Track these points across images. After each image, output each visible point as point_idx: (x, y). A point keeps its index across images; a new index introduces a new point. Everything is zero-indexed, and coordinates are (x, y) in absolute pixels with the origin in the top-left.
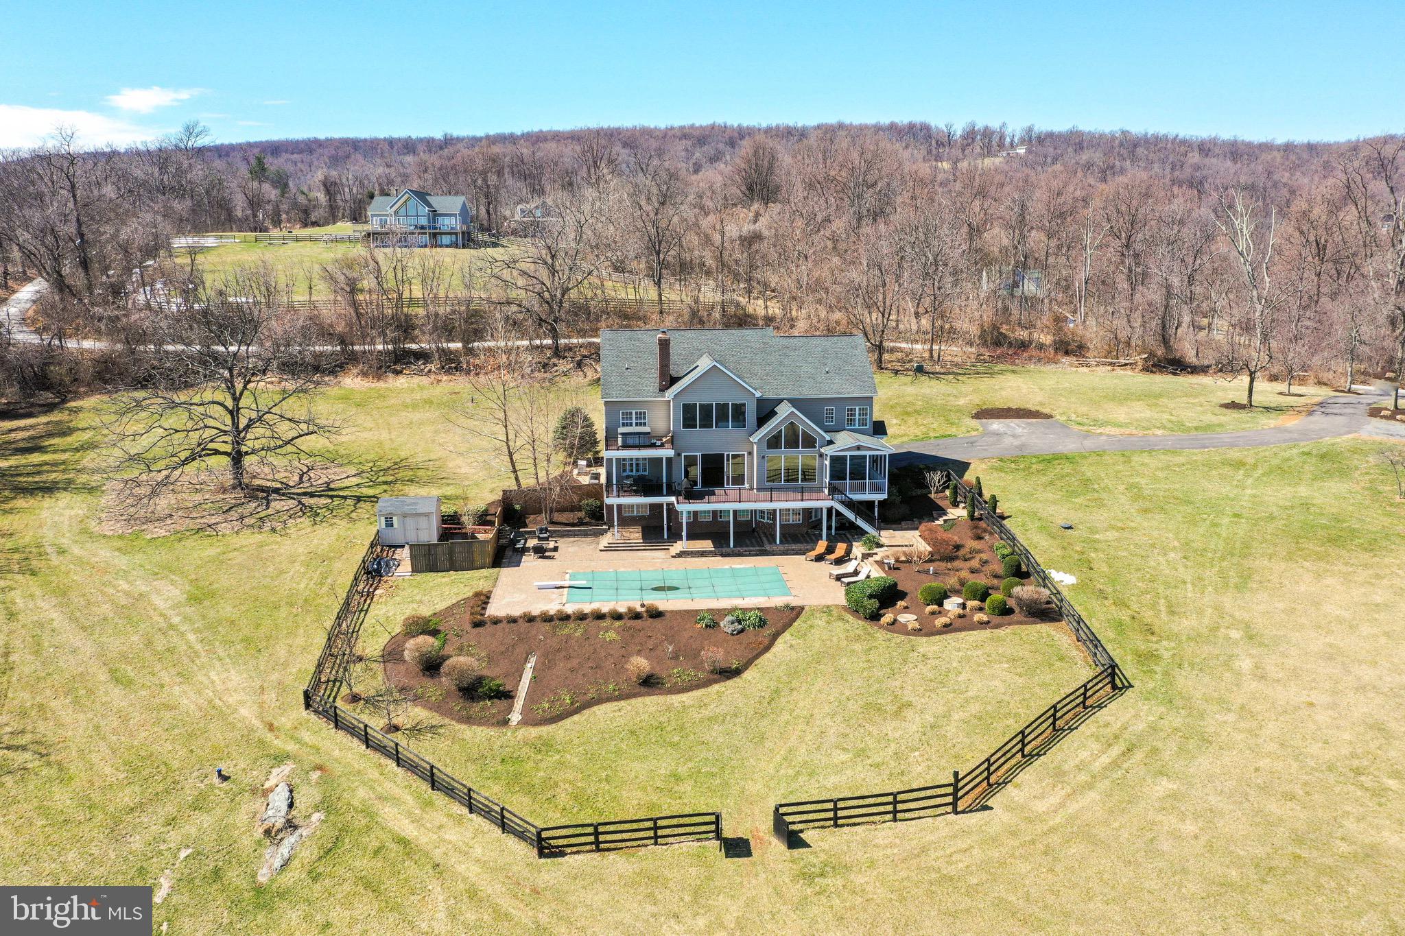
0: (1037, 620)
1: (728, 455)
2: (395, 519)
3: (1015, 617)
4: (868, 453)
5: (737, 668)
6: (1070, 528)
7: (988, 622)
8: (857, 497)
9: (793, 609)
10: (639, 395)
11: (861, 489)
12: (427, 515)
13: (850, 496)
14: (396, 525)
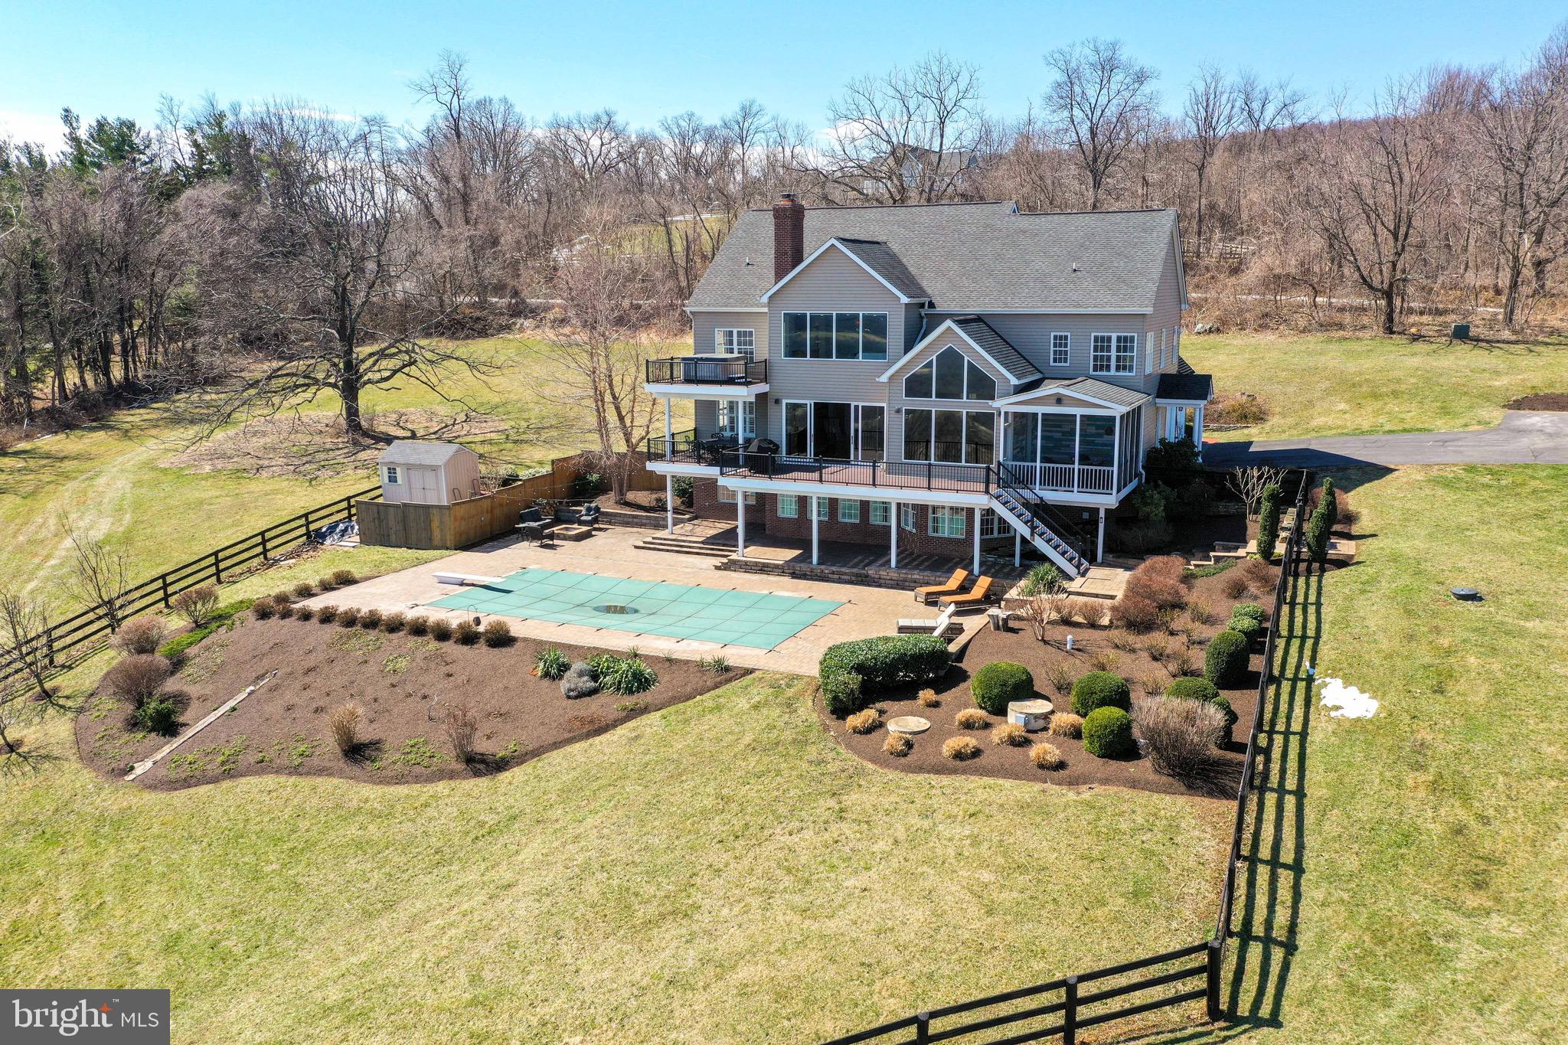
0: (1177, 784)
1: (857, 407)
2: (398, 470)
3: (1132, 768)
4: (1078, 411)
5: (503, 759)
6: (1473, 597)
7: (1061, 765)
8: (1054, 496)
9: (727, 669)
10: (743, 303)
11: (1062, 481)
12: (434, 469)
13: (1041, 493)
14: (400, 481)
